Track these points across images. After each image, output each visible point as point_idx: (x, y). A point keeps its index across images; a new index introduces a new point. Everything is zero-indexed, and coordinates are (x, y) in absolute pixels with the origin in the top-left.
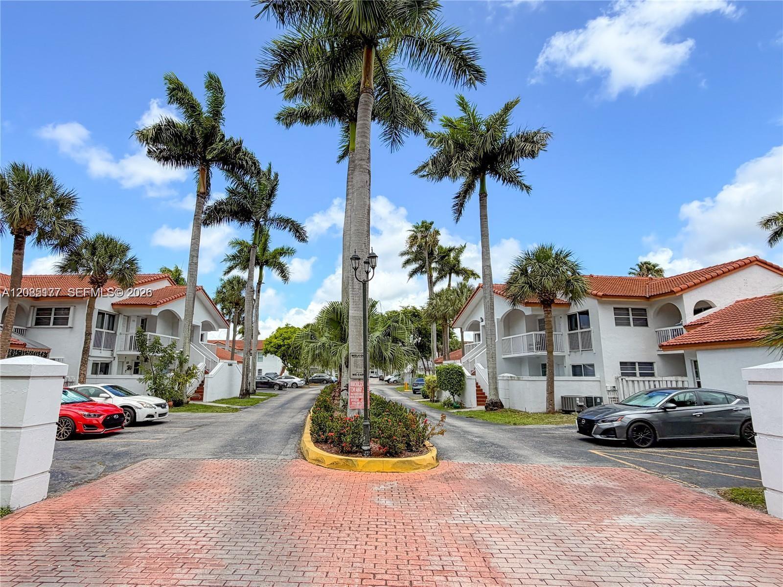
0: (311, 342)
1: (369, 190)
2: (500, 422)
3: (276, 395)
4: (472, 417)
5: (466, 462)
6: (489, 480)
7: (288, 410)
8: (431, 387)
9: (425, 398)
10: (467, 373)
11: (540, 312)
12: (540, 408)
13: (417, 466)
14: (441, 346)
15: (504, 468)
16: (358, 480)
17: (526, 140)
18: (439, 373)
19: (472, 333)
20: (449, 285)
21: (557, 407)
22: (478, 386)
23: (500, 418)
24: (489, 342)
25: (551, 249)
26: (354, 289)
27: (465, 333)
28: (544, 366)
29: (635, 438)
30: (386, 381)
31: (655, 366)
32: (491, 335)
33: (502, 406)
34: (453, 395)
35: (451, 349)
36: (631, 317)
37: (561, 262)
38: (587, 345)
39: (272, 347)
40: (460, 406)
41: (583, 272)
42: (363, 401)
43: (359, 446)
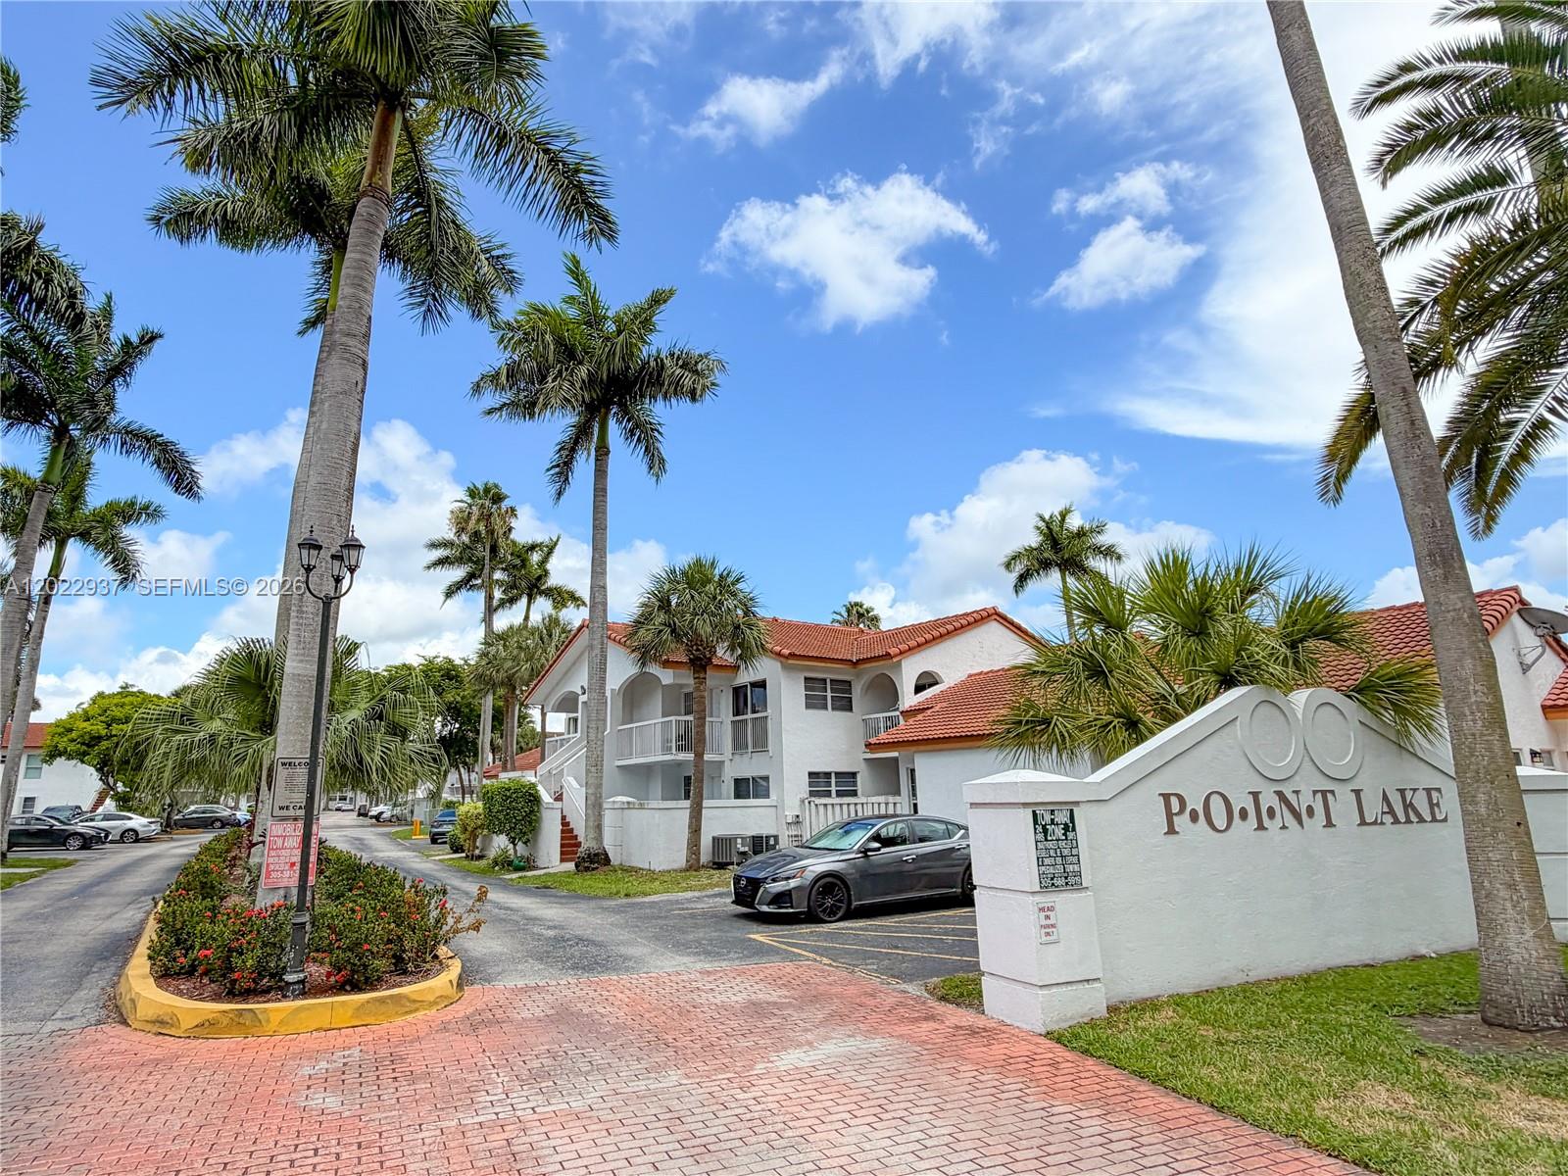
0: (177, 732)
1: (362, 402)
2: (601, 894)
3: (69, 864)
4: (549, 888)
5: (521, 983)
6: (563, 1017)
7: (100, 901)
8: (470, 829)
9: (455, 852)
10: (546, 797)
11: (688, 680)
12: (674, 861)
13: (415, 1005)
14: (500, 741)
15: (593, 987)
16: (265, 1055)
17: (684, 366)
18: (487, 797)
19: (563, 716)
20: (527, 618)
21: (705, 858)
22: (565, 823)
23: (601, 885)
24: (592, 736)
25: (713, 565)
26: (302, 612)
27: (550, 715)
28: (688, 779)
29: (820, 906)
30: (372, 817)
31: (859, 777)
32: (597, 722)
33: (607, 861)
34: (513, 843)
35: (521, 748)
36: (829, 694)
37: (727, 592)
38: (761, 744)
39: (73, 740)
40: (528, 864)
41: (761, 612)
42: (297, 867)
43: (277, 975)
